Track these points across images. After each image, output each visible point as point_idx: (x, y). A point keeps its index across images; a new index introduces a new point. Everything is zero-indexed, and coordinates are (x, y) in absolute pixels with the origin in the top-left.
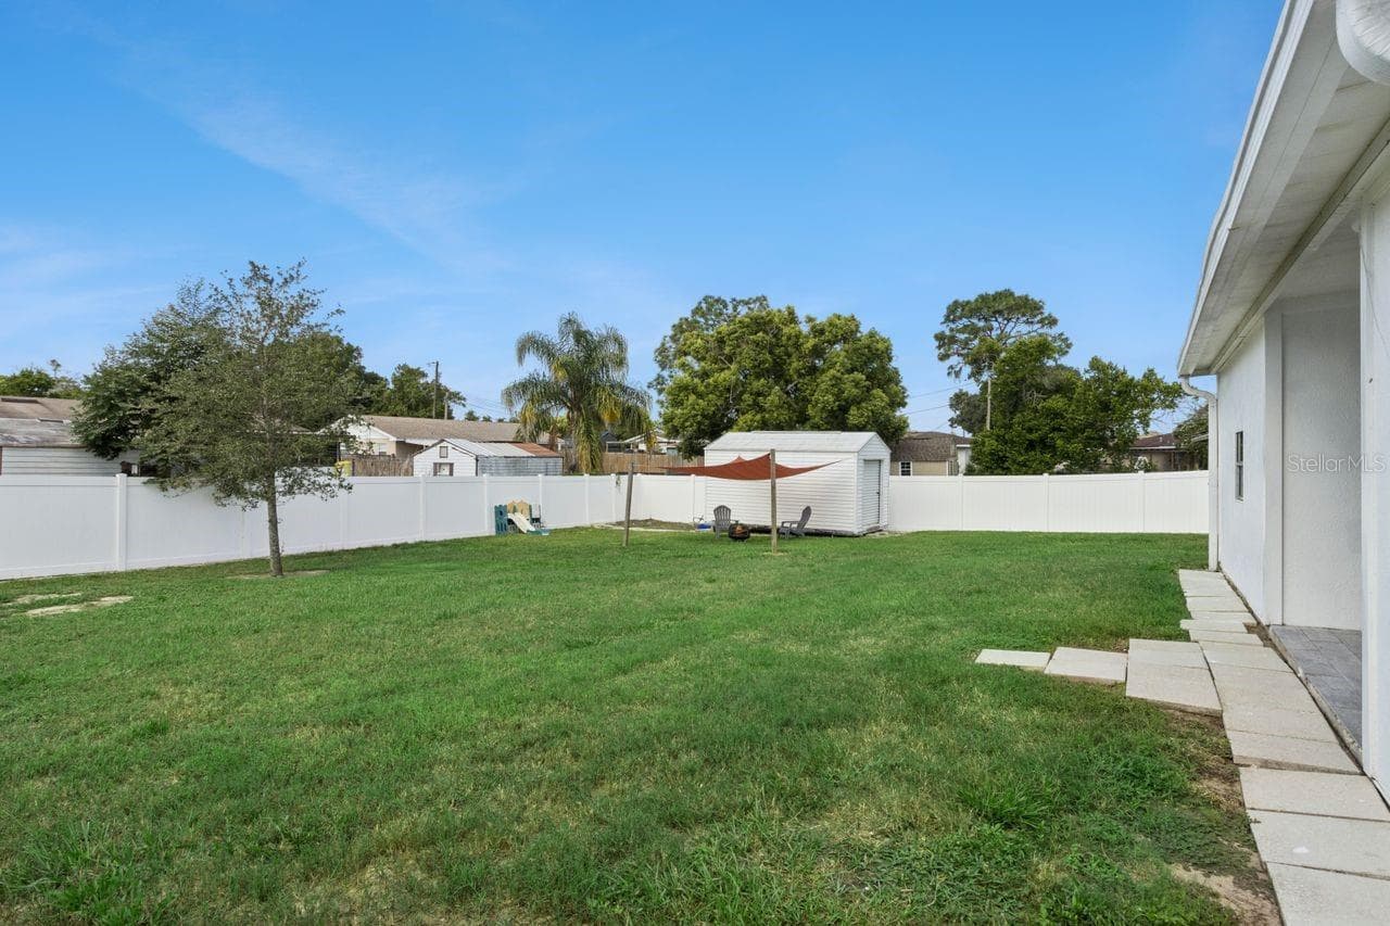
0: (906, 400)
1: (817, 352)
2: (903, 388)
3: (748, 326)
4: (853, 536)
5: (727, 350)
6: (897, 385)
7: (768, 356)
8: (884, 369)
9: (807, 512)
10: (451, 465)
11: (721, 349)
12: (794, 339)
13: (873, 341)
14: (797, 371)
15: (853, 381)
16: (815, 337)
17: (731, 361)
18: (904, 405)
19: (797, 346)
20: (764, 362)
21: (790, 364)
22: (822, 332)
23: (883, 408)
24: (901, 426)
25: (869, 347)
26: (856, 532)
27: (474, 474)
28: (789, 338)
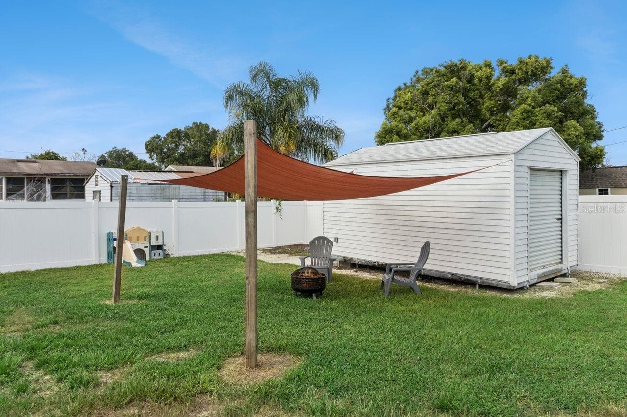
0: (603, 134)
1: (509, 92)
2: (599, 123)
3: (443, 75)
4: (509, 290)
5: (430, 99)
6: (593, 119)
7: (462, 99)
8: (579, 103)
9: (425, 250)
10: (100, 192)
11: (425, 100)
12: (485, 80)
13: (566, 76)
14: (490, 110)
15: (545, 113)
16: (506, 76)
17: (432, 109)
18: (600, 138)
19: (489, 87)
20: (457, 104)
21: (483, 104)
22: (513, 72)
23: (577, 137)
24: (598, 156)
25: (561, 82)
26: (514, 283)
27: (109, 201)
28: (480, 80)
